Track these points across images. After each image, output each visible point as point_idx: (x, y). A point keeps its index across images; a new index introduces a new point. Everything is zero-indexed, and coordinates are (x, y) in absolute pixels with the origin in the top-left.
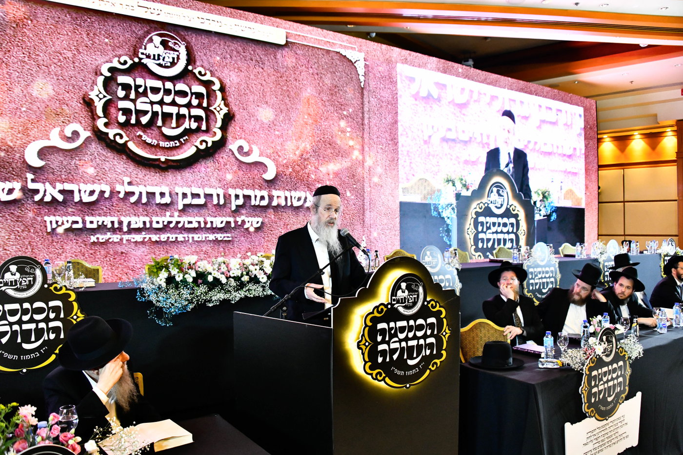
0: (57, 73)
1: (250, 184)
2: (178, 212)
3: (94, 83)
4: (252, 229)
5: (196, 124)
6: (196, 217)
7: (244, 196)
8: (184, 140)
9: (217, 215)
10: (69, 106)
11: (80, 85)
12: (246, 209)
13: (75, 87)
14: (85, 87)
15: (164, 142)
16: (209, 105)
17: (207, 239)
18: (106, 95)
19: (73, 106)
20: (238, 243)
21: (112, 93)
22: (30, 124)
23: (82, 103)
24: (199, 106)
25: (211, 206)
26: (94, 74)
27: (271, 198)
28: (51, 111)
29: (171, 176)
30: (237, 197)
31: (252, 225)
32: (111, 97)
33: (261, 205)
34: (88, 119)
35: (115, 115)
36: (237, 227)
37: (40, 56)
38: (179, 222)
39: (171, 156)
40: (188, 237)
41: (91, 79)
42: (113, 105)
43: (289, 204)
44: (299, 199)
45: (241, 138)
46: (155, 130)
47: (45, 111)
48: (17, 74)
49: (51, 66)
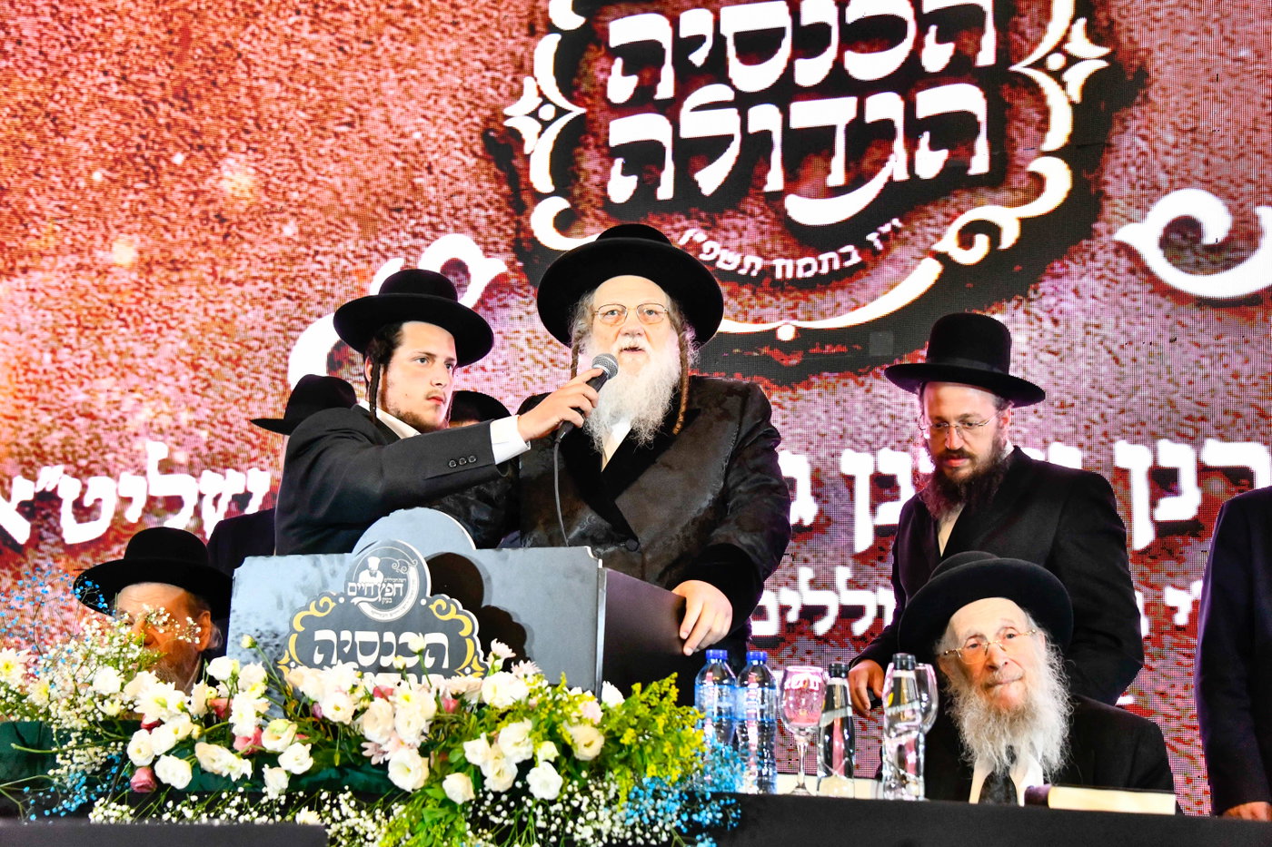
0: (398, 59)
1: (1245, 411)
2: (850, 561)
3: (523, 67)
5: (943, 154)
7: (1208, 474)
8: (883, 238)
10: (436, 171)
11: (476, 85)
13: (460, 94)
14: (490, 91)
15: (794, 258)
16: (1008, 52)
18: (564, 103)
19: (449, 170)
21: (587, 94)
22: (309, 259)
23: (480, 153)
24: (960, 70)
26: (524, 31)
28: (378, 202)
29: (819, 400)
30: (1163, 480)
32: (582, 111)
34: (499, 209)
35: (596, 179)
36: (1167, 637)
37: (348, 10)
38: (858, 612)
39: (823, 315)
41: (513, 54)
42: (591, 140)
45: (1186, 182)
46: (757, 211)
47: (357, 205)
48: (277, 87)
49: (380, 35)
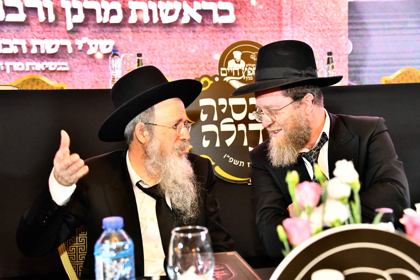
4: (99, 56)
6: (14, 39)
7: (85, 11)
9: (46, 37)
12: (89, 28)
17: (33, 69)
20: (79, 74)
25: (35, 24)
27: (126, 12)
30: (74, 11)
31: (99, 50)
33: (111, 22)
36: (77, 53)
40: (4, 65)
43: (155, 20)
44: (171, 13)
